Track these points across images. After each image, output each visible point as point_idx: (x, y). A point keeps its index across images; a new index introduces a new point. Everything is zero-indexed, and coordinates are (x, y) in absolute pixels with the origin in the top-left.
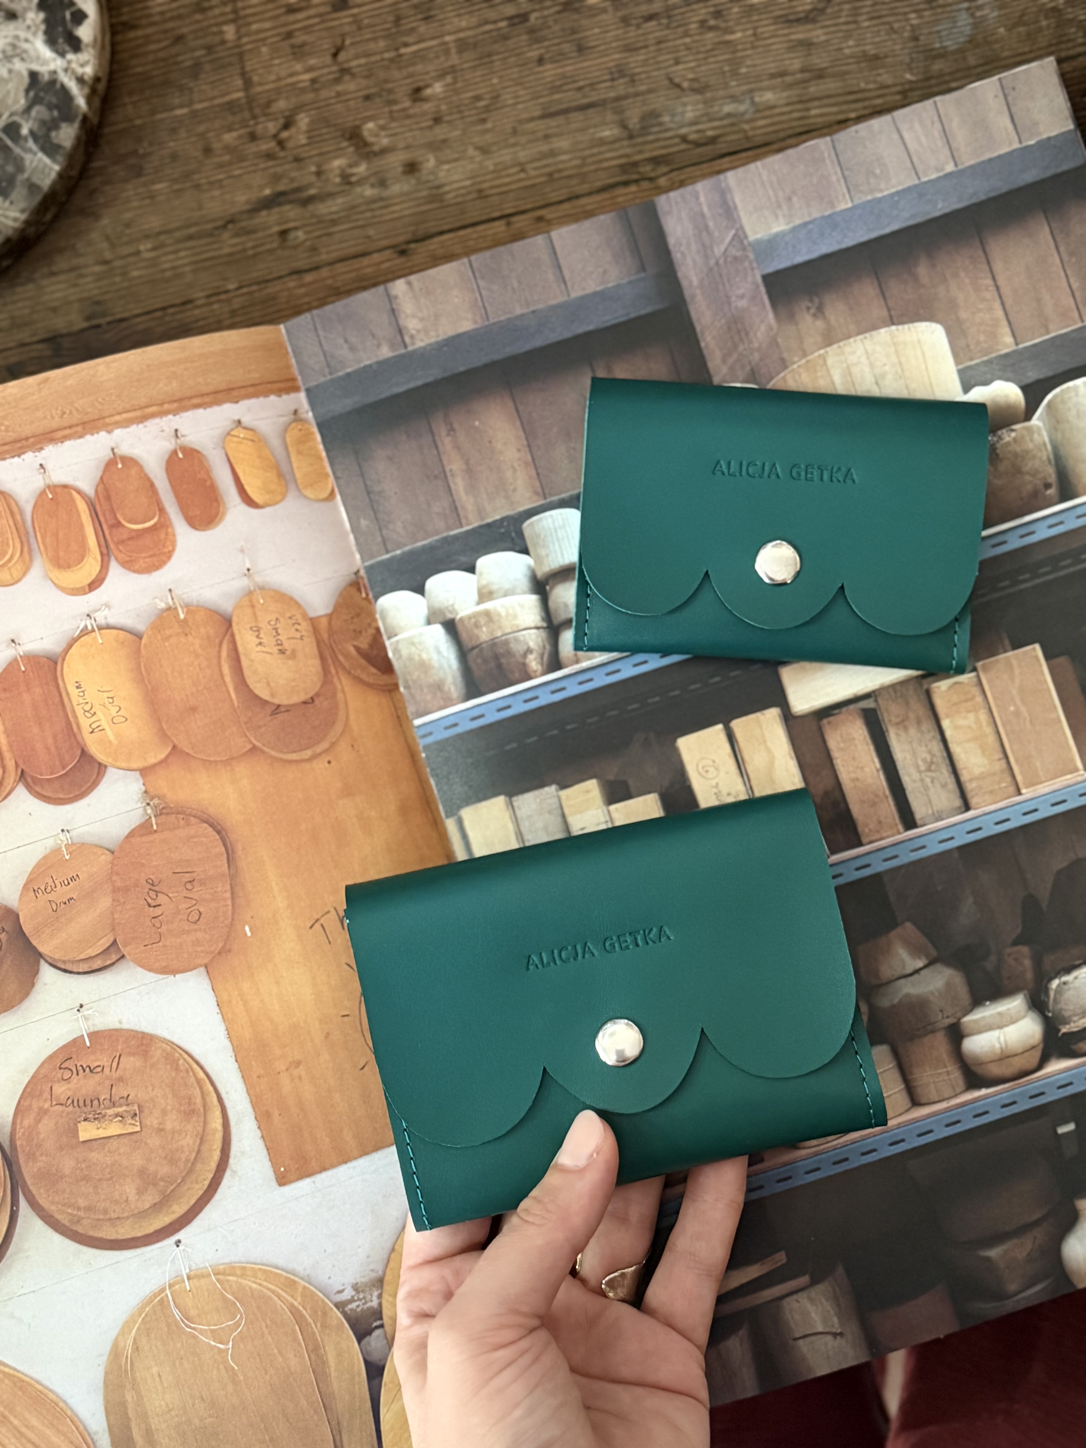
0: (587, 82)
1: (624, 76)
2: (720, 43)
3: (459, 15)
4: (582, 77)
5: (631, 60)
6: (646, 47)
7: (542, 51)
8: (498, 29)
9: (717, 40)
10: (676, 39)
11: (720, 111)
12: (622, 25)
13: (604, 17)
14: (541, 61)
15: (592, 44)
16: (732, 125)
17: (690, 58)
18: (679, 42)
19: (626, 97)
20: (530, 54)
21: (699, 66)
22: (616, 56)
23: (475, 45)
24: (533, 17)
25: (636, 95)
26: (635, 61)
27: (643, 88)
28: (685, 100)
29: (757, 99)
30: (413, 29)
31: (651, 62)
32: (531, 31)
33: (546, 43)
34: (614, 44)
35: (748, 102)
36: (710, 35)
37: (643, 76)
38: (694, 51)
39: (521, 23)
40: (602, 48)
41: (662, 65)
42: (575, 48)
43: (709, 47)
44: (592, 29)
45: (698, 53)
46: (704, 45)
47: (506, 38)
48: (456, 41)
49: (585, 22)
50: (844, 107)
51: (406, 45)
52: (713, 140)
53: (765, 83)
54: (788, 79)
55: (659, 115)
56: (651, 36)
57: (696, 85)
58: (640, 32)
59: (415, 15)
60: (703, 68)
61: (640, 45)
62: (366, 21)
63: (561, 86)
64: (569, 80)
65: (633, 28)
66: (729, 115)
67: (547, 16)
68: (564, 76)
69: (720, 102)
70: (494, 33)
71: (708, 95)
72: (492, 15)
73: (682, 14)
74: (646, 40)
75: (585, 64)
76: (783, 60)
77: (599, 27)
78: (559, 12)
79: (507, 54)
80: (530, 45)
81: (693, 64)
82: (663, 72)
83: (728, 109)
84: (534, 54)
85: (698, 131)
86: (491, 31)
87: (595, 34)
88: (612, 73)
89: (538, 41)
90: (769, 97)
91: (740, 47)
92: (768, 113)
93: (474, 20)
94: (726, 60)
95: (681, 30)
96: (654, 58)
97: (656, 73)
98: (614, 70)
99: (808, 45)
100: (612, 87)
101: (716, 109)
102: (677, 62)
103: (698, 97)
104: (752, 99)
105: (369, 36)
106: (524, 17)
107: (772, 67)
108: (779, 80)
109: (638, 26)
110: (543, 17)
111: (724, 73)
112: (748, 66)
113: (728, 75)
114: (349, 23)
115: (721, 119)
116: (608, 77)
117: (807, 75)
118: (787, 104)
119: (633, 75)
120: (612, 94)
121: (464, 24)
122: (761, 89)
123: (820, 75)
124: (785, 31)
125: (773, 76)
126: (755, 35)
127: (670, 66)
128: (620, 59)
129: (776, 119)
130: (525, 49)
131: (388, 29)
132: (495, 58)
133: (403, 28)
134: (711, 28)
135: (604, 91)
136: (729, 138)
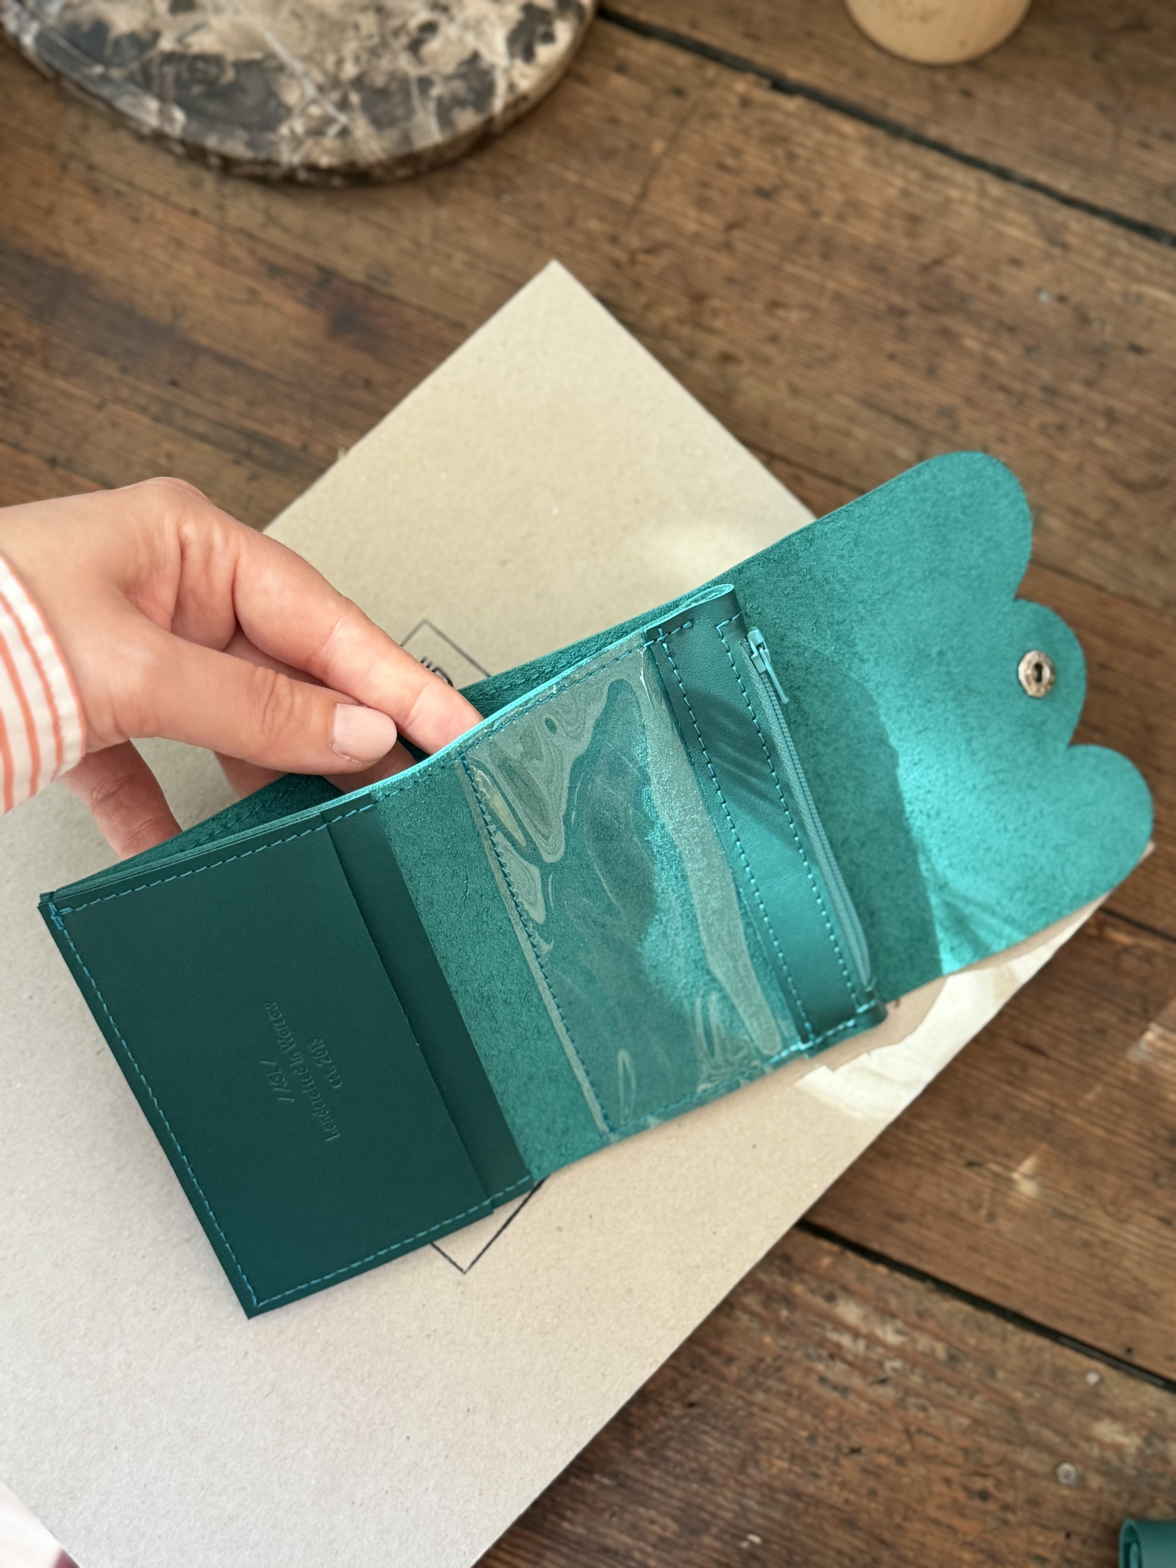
50: (1110, 577)
53: (1059, 510)
92: (1044, 535)
99: (1116, 506)
108: (1072, 516)
117: (1098, 529)
118: (1065, 540)
122: (1052, 512)
125: (1070, 509)
129: (1046, 545)
134: (1048, 435)
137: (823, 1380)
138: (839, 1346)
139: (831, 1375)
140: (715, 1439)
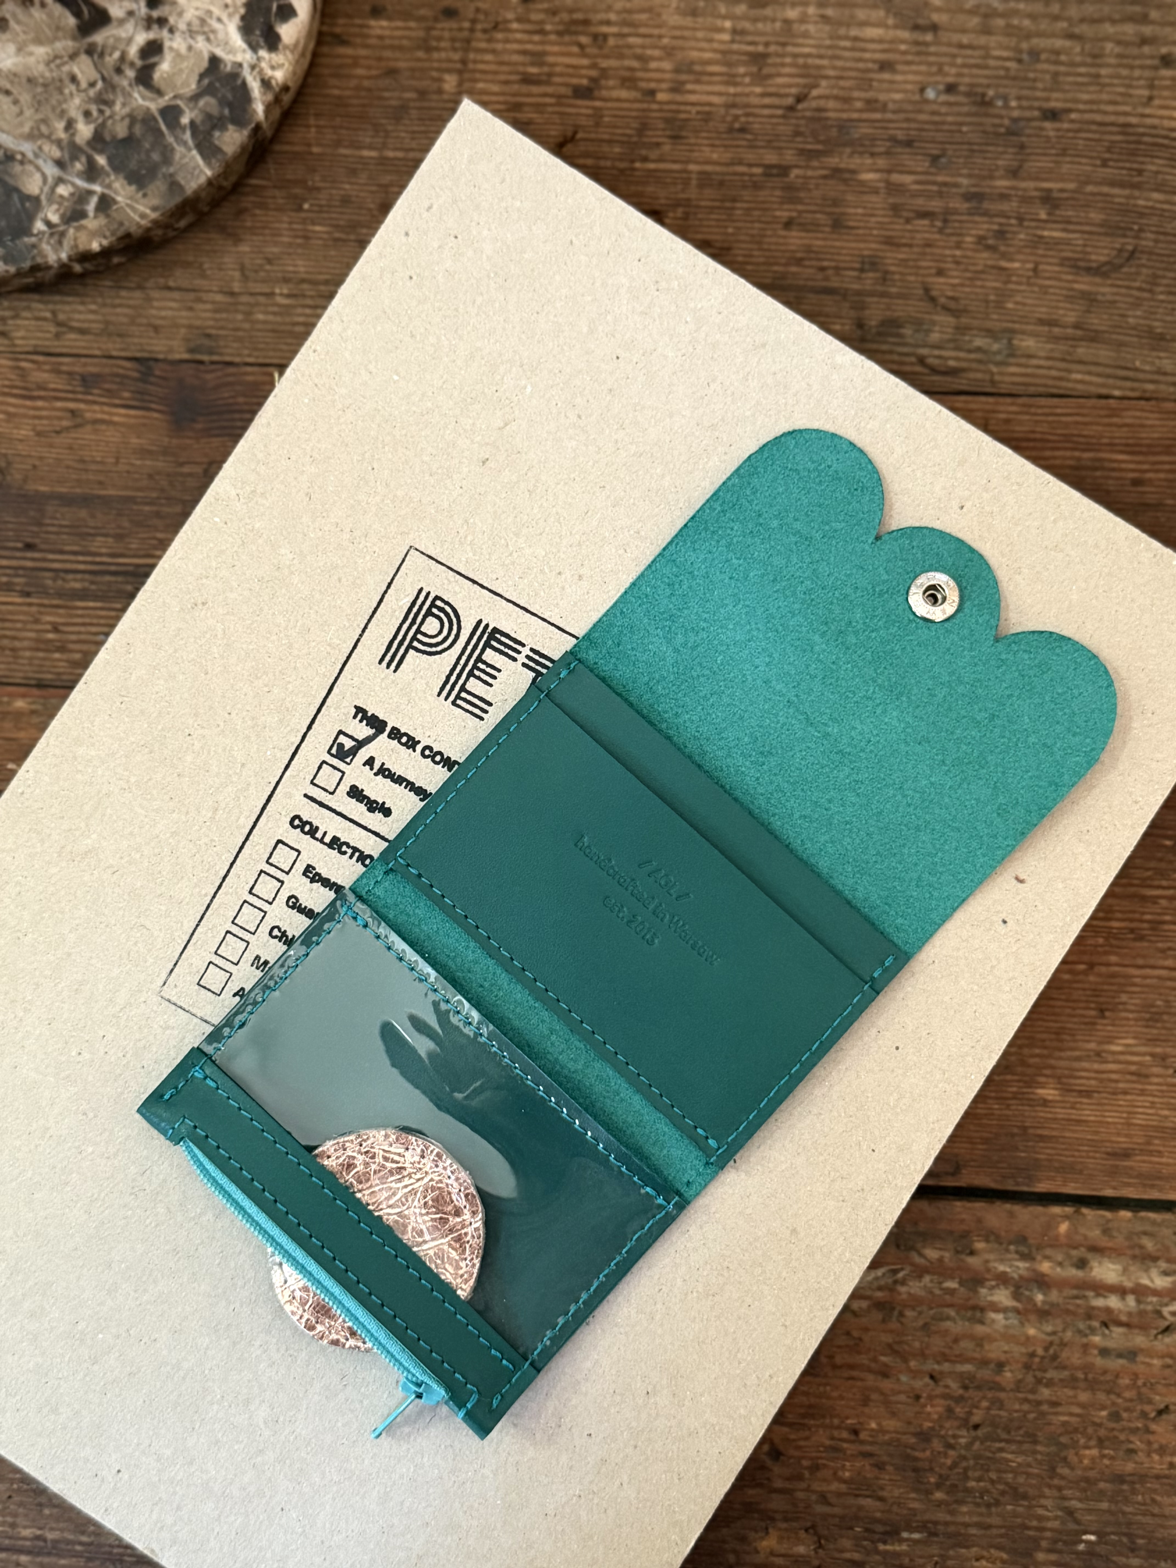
0: (833, 264)
1: (876, 271)
2: (993, 267)
3: (712, 146)
4: (829, 256)
5: (889, 254)
6: (910, 246)
7: (794, 214)
8: (751, 175)
9: (990, 263)
10: (944, 247)
11: (970, 342)
12: (890, 213)
13: (874, 198)
14: (788, 224)
15: (851, 224)
16: (979, 361)
17: (955, 273)
18: (948, 252)
19: (872, 294)
20: (778, 213)
21: (962, 285)
22: (874, 246)
23: (721, 184)
24: (795, 172)
25: (883, 295)
26: (891, 258)
27: (894, 290)
28: (936, 318)
29: (1015, 342)
30: (658, 145)
31: (911, 263)
32: (789, 188)
33: (800, 207)
34: (875, 232)
35: (1005, 341)
36: (985, 255)
37: (897, 277)
38: (962, 267)
39: (778, 175)
40: (861, 232)
41: (922, 272)
42: (830, 222)
43: (980, 268)
44: (856, 207)
45: (966, 270)
46: (974, 264)
47: (756, 186)
48: (700, 173)
49: (850, 197)
50: (1111, 381)
51: (645, 159)
52: (953, 372)
53: (1030, 327)
54: (1056, 330)
55: (900, 326)
56: (918, 236)
57: (952, 305)
58: (909, 227)
59: (664, 130)
60: (967, 290)
61: (904, 241)
62: (606, 119)
63: (802, 259)
64: (812, 255)
65: (902, 221)
66: (979, 349)
67: (811, 178)
68: (809, 249)
69: (975, 332)
70: (746, 178)
71: (964, 320)
72: (750, 156)
73: (960, 222)
74: (913, 238)
75: (837, 244)
76: (1057, 308)
77: (865, 208)
78: (825, 177)
79: (752, 205)
80: (782, 203)
81: (956, 281)
82: (920, 279)
83: (979, 342)
84: (783, 214)
85: (939, 357)
86: (743, 174)
87: (856, 214)
88: (863, 263)
89: (793, 200)
90: (1028, 343)
91: (1014, 279)
92: (1023, 361)
93: (727, 156)
94: (995, 288)
95: (954, 239)
96: (915, 260)
97: (912, 278)
98: (866, 260)
99: (1090, 300)
100: (859, 278)
101: (967, 338)
102: (940, 273)
103: (951, 320)
104: (1010, 340)
105: (606, 137)
106: (784, 170)
107: (1042, 312)
108: (1046, 329)
109: (908, 221)
110: (805, 177)
111: (987, 302)
112: (1017, 303)
113: (992, 305)
114: (588, 116)
115: (970, 351)
116: (857, 266)
117: (1079, 333)
118: (1048, 358)
119: (886, 272)
120: (856, 286)
121: (715, 156)
122: (1023, 333)
123: (1094, 337)
124: (1070, 277)
125: (1041, 322)
126: (1035, 270)
127: (930, 275)
128: (877, 250)
129: (1029, 371)
130: (776, 206)
131: (630, 136)
132: (739, 205)
133: (646, 140)
134: (989, 248)
135: (849, 281)
136: (972, 375)
137: (1104, 1352)
138: (1108, 1310)
139: (1110, 1344)
140: (1013, 1453)
